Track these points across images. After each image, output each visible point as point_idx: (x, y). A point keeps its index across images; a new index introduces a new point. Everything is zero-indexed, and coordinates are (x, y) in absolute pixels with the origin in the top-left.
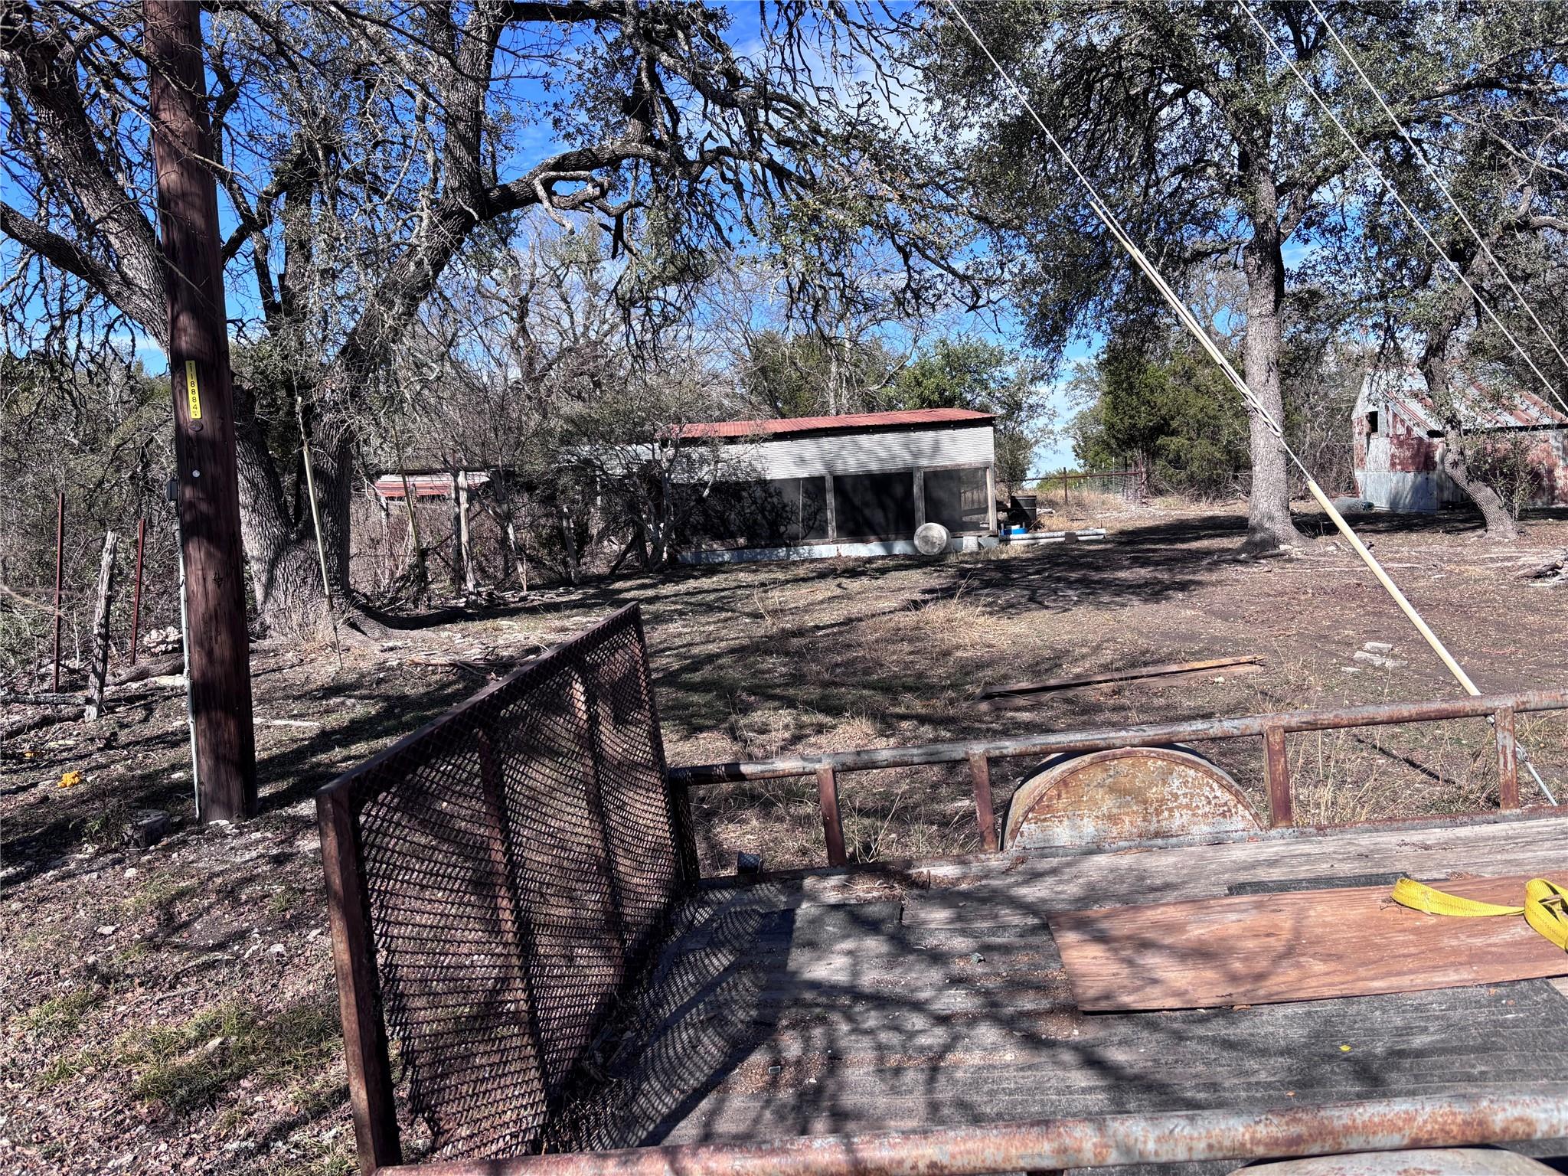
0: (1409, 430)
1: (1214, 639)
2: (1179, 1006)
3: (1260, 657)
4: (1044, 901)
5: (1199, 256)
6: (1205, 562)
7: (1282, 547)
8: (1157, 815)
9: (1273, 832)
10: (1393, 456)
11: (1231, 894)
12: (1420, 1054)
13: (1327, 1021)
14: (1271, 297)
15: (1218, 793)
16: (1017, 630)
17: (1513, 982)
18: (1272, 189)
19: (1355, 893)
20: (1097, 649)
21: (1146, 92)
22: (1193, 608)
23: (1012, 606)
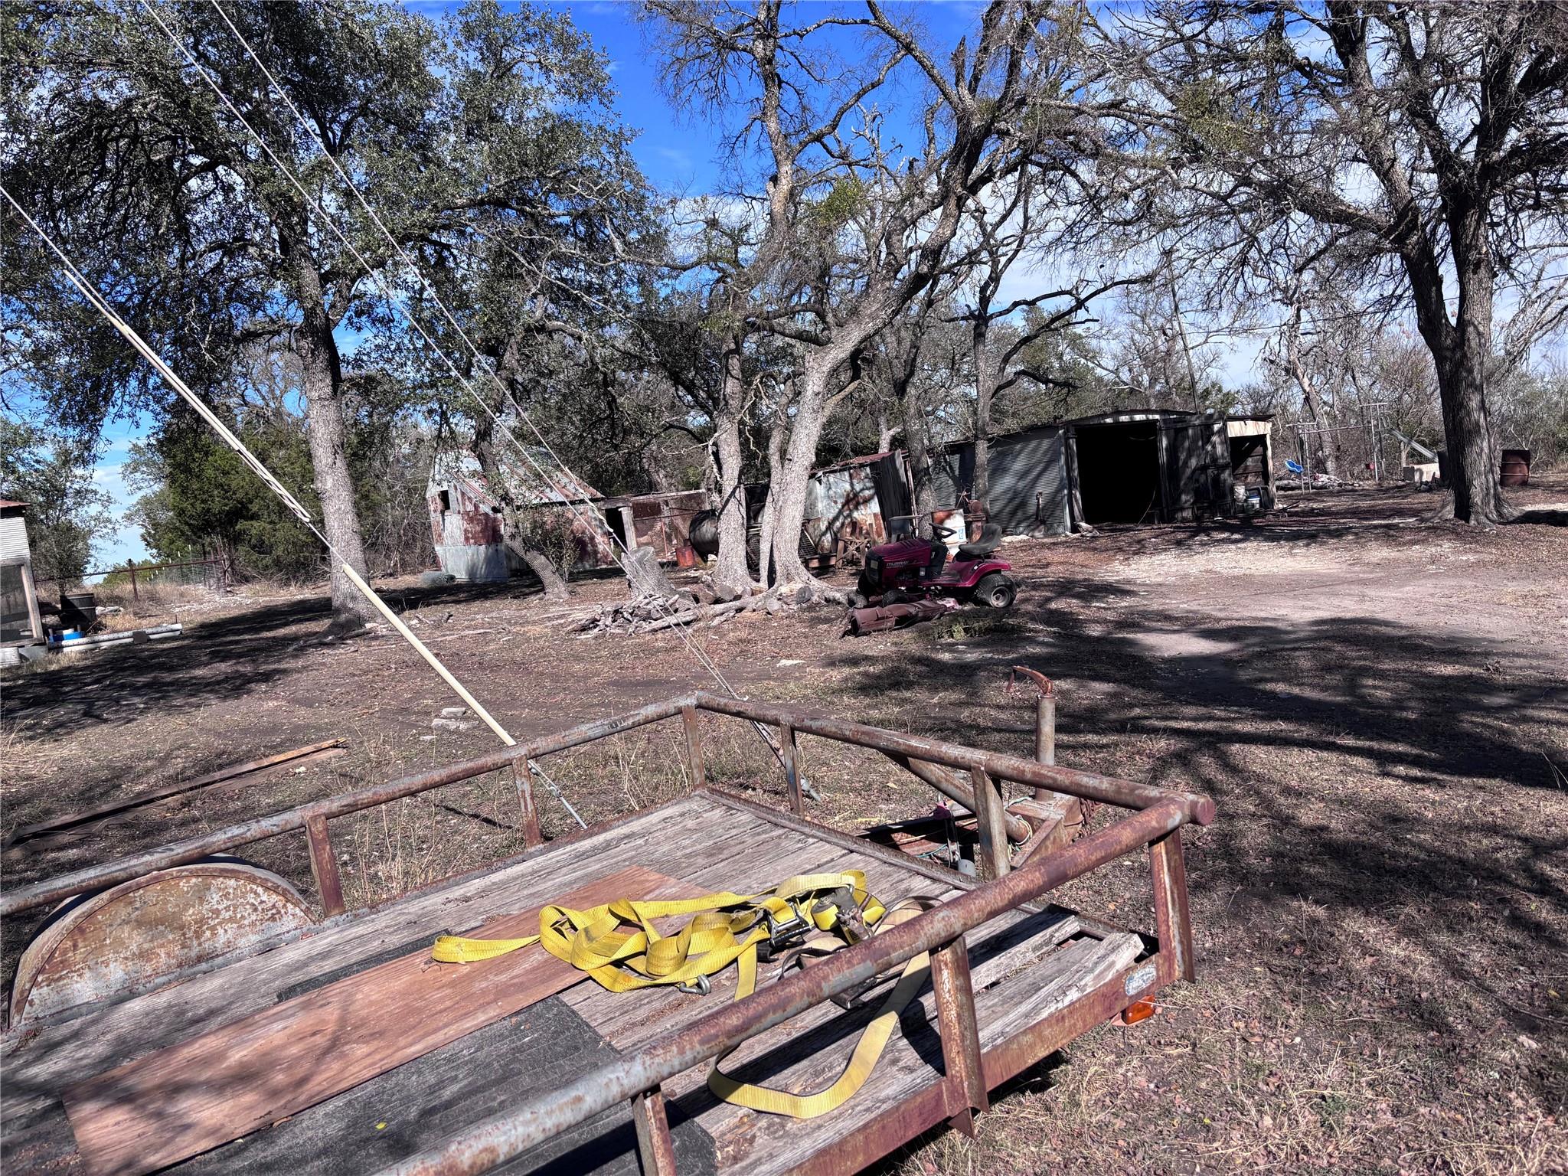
0: (476, 507)
1: (297, 729)
2: (213, 1145)
3: (342, 740)
4: (60, 1074)
5: (250, 336)
6: (291, 649)
7: (368, 626)
8: (198, 938)
9: (327, 923)
10: (466, 531)
11: (280, 1001)
12: (448, 1105)
13: (368, 1104)
14: (328, 381)
15: (264, 898)
16: (66, 753)
17: (530, 1007)
18: (315, 275)
19: (400, 963)
20: (163, 761)
21: (170, 160)
22: (276, 699)
23: (61, 725)
